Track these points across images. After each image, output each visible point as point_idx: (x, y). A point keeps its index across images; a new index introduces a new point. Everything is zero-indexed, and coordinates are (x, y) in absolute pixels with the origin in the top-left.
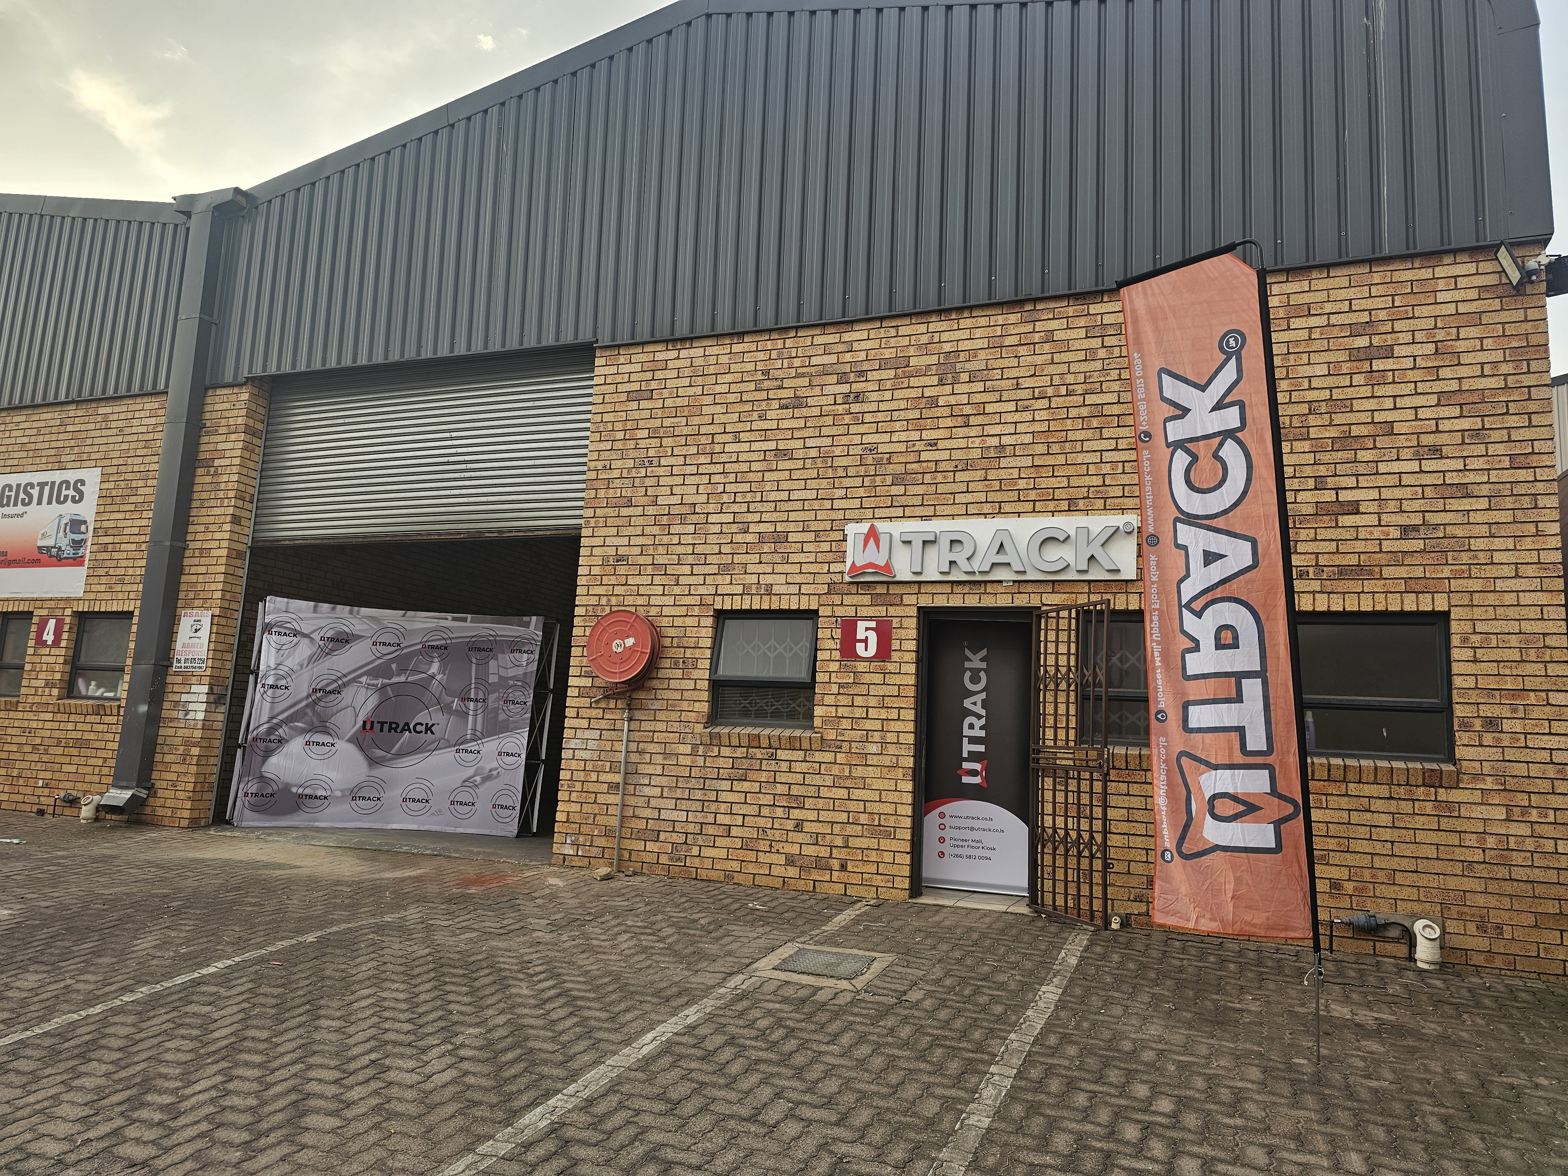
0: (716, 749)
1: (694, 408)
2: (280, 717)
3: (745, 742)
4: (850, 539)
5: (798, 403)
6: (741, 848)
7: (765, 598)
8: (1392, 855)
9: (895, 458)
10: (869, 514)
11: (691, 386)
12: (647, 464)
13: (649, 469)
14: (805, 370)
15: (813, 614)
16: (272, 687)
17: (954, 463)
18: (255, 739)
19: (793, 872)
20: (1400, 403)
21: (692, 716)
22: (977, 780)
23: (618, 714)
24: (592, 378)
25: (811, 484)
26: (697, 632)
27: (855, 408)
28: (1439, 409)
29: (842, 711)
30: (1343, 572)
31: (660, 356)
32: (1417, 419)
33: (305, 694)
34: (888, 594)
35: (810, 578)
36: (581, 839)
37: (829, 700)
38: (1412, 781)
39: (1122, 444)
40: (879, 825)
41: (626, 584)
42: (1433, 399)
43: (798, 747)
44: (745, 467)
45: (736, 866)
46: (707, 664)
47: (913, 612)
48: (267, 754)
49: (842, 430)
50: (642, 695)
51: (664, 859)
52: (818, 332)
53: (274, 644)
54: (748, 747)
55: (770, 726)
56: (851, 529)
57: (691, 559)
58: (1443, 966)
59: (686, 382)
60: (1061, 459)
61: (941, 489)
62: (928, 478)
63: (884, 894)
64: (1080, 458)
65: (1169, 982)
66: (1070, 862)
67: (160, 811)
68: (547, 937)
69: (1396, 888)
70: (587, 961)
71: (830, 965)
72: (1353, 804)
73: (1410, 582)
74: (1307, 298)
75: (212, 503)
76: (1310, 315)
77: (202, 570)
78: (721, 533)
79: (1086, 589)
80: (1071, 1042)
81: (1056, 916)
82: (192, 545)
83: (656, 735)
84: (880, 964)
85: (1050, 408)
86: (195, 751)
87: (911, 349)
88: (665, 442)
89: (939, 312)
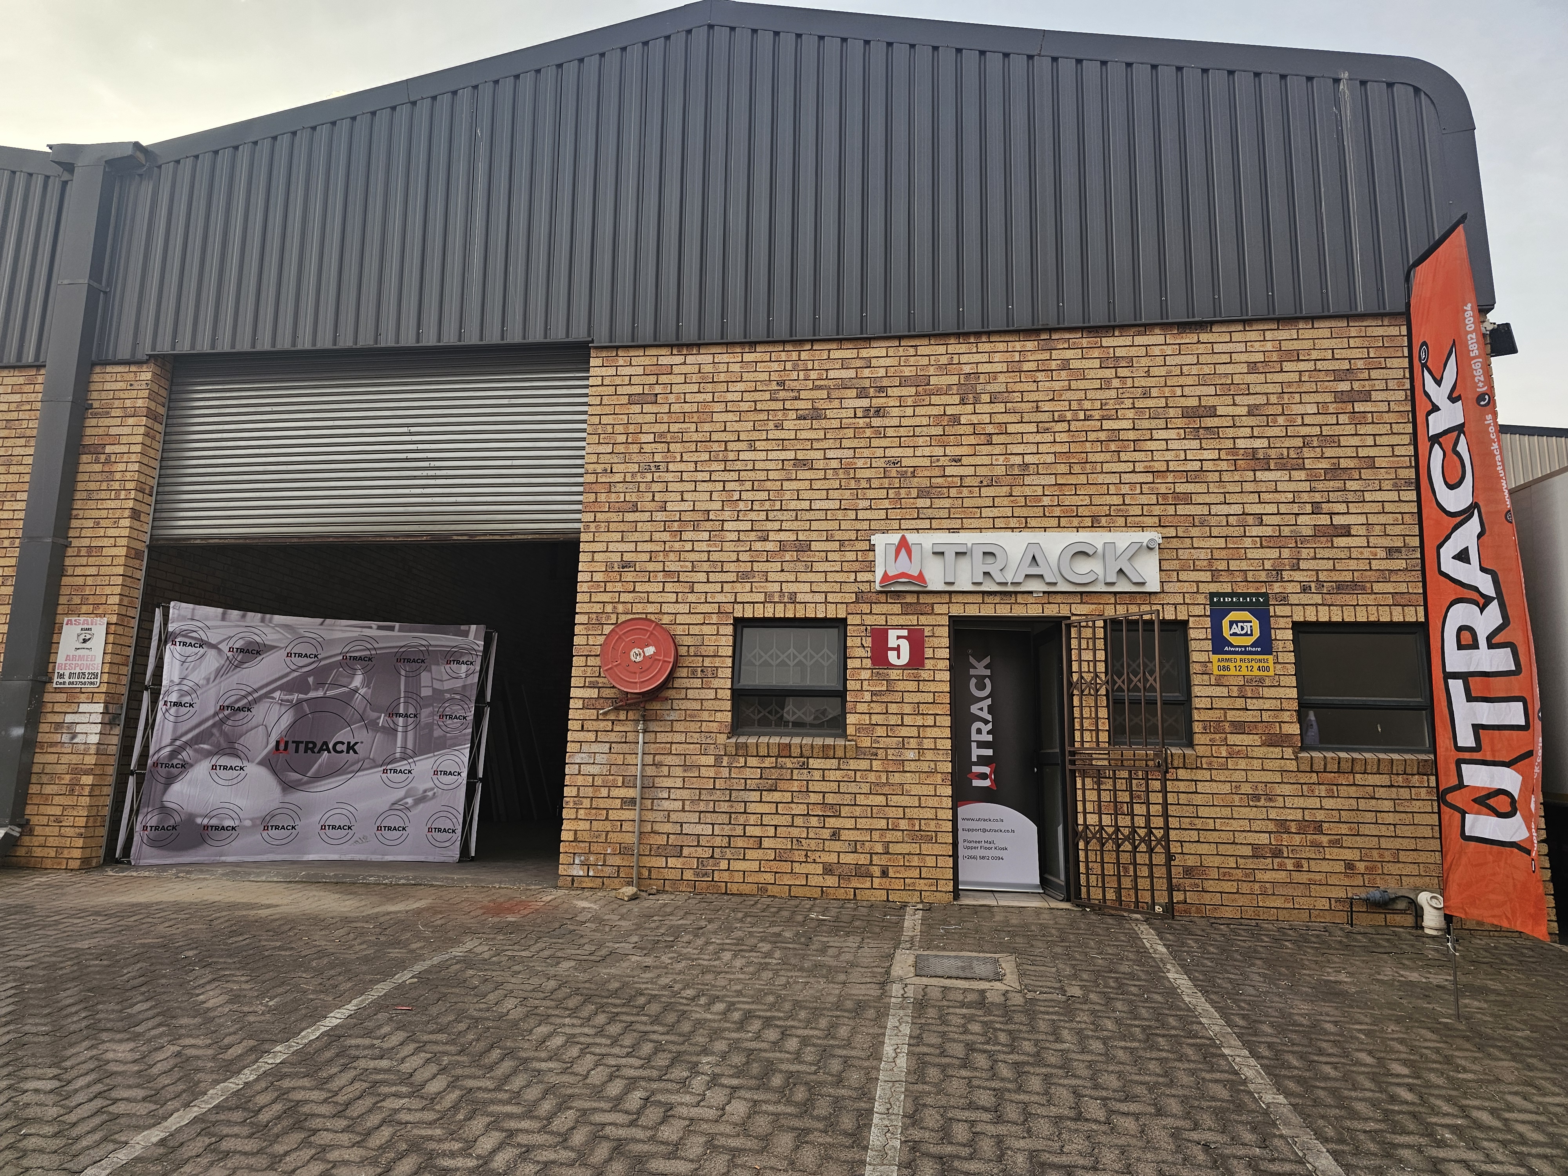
0: (742, 760)
1: (705, 414)
2: (184, 739)
3: (774, 751)
5: (816, 414)
6: (775, 860)
7: (789, 606)
8: (1396, 836)
9: (919, 472)
10: (896, 525)
11: (699, 392)
12: (653, 469)
13: (656, 475)
14: (822, 383)
15: (840, 624)
16: (175, 704)
17: (979, 480)
18: (155, 764)
19: (831, 881)
20: (1380, 440)
21: (714, 727)
22: (987, 783)
23: (630, 726)
24: (587, 378)
25: (833, 494)
26: (716, 640)
27: (876, 422)
29: (875, 719)
30: (1341, 587)
31: (664, 361)
32: (1393, 456)
33: (212, 712)
34: (918, 603)
35: (837, 587)
36: (592, 858)
37: (862, 708)
38: (1409, 771)
39: (1139, 467)
40: (920, 830)
41: (634, 591)
43: (832, 755)
44: (761, 476)
45: (770, 878)
46: (728, 672)
47: (945, 621)
48: (170, 781)
49: (864, 443)
50: (656, 705)
51: (688, 875)
52: (834, 346)
53: (178, 656)
54: (777, 757)
55: (798, 735)
56: (878, 540)
57: (706, 567)
59: (695, 387)
60: (1083, 479)
62: (953, 492)
63: (928, 897)
64: (1101, 479)
65: (1258, 962)
66: (1109, 857)
67: (38, 852)
68: (649, 961)
69: (1401, 865)
70: (721, 982)
71: (963, 968)
72: (1360, 792)
73: (1397, 597)
74: (1296, 345)
75: (103, 495)
76: (1298, 360)
77: (93, 571)
78: (739, 540)
79: (1113, 601)
80: (1255, 1021)
81: (1100, 908)
82: (75, 543)
83: (674, 746)
84: (1008, 964)
85: (1069, 431)
86: (88, 780)
87: (932, 368)
88: (674, 447)
89: (957, 335)
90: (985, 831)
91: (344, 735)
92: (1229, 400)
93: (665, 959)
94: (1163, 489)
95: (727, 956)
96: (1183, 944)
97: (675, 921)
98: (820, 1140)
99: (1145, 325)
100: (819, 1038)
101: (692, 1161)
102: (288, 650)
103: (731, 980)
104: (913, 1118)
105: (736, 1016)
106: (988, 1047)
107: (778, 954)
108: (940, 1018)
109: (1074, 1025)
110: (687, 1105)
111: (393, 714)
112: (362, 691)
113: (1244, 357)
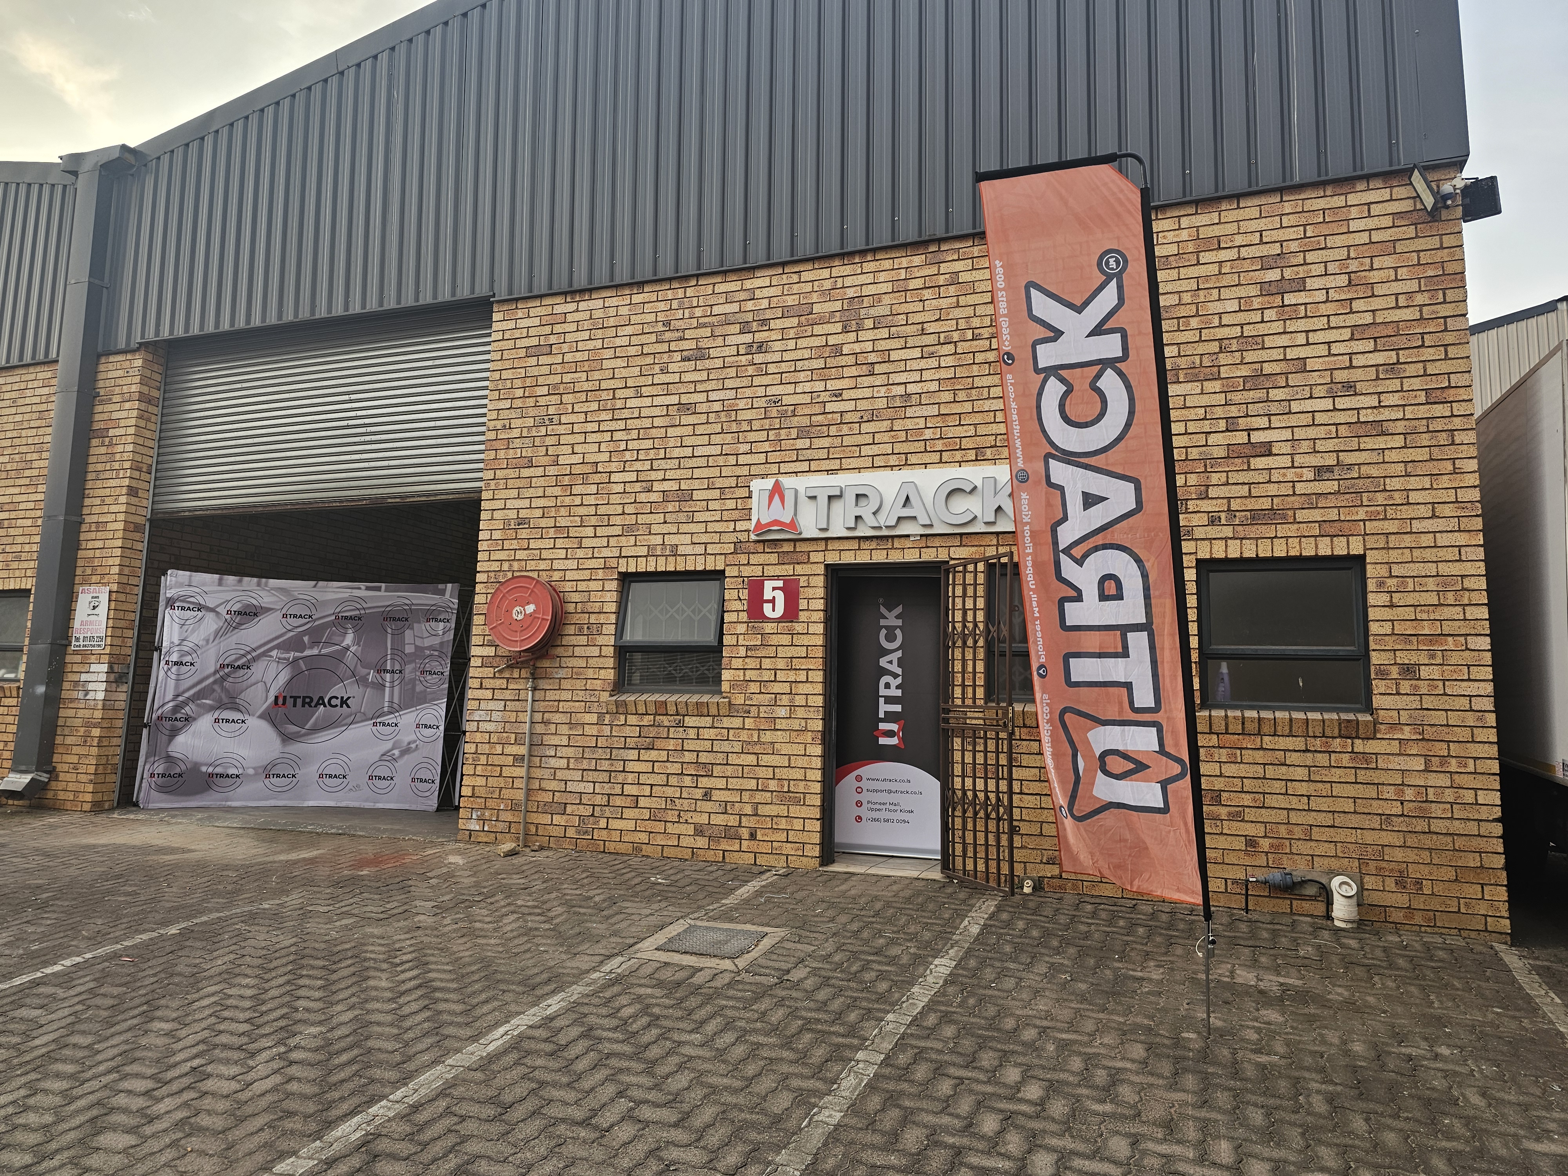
0: (622, 717)
1: (595, 362)
2: (187, 695)
3: (652, 709)
4: (755, 496)
5: (700, 354)
6: (650, 819)
7: (670, 559)
8: (1309, 810)
9: (800, 411)
10: (774, 469)
11: (590, 339)
12: (547, 423)
13: (550, 428)
14: (706, 320)
15: (719, 575)
16: (176, 663)
17: (859, 414)
18: (160, 718)
19: (702, 842)
20: (1313, 338)
21: (598, 684)
22: (894, 741)
23: (522, 685)
24: (489, 335)
25: (716, 439)
26: (601, 596)
27: (759, 358)
28: (1353, 343)
29: (750, 675)
30: (1256, 517)
31: (558, 309)
32: (1330, 355)
33: (212, 670)
34: (795, 552)
35: (716, 538)
36: (487, 814)
37: (736, 663)
38: (1328, 732)
40: (789, 791)
41: (528, 549)
42: (1346, 334)
43: (706, 713)
44: (647, 423)
45: (644, 838)
46: (612, 629)
47: (821, 569)
48: (174, 733)
49: (746, 382)
50: (546, 663)
51: (571, 833)
52: (719, 279)
53: (177, 620)
54: (655, 715)
55: (678, 692)
56: (757, 485)
57: (594, 521)
58: (1360, 925)
59: (586, 335)
60: (968, 407)
61: (847, 441)
62: (833, 430)
63: (794, 862)
64: (987, 405)
65: (1072, 951)
66: (980, 825)
67: (61, 795)
69: (1314, 844)
71: (717, 943)
72: (1269, 757)
73: (1324, 525)
74: (1217, 231)
75: (107, 475)
76: (1220, 248)
77: (99, 544)
78: (624, 492)
79: (995, 542)
81: (965, 881)
82: (88, 519)
83: (561, 704)
84: (770, 941)
85: (955, 353)
86: (96, 732)
87: (815, 295)
88: (566, 398)
89: (842, 256)
90: (890, 792)
91: (338, 690)
95: (510, 919)
96: (1009, 925)
102: (284, 611)
103: (475, 946)
111: (381, 670)
112: (353, 649)
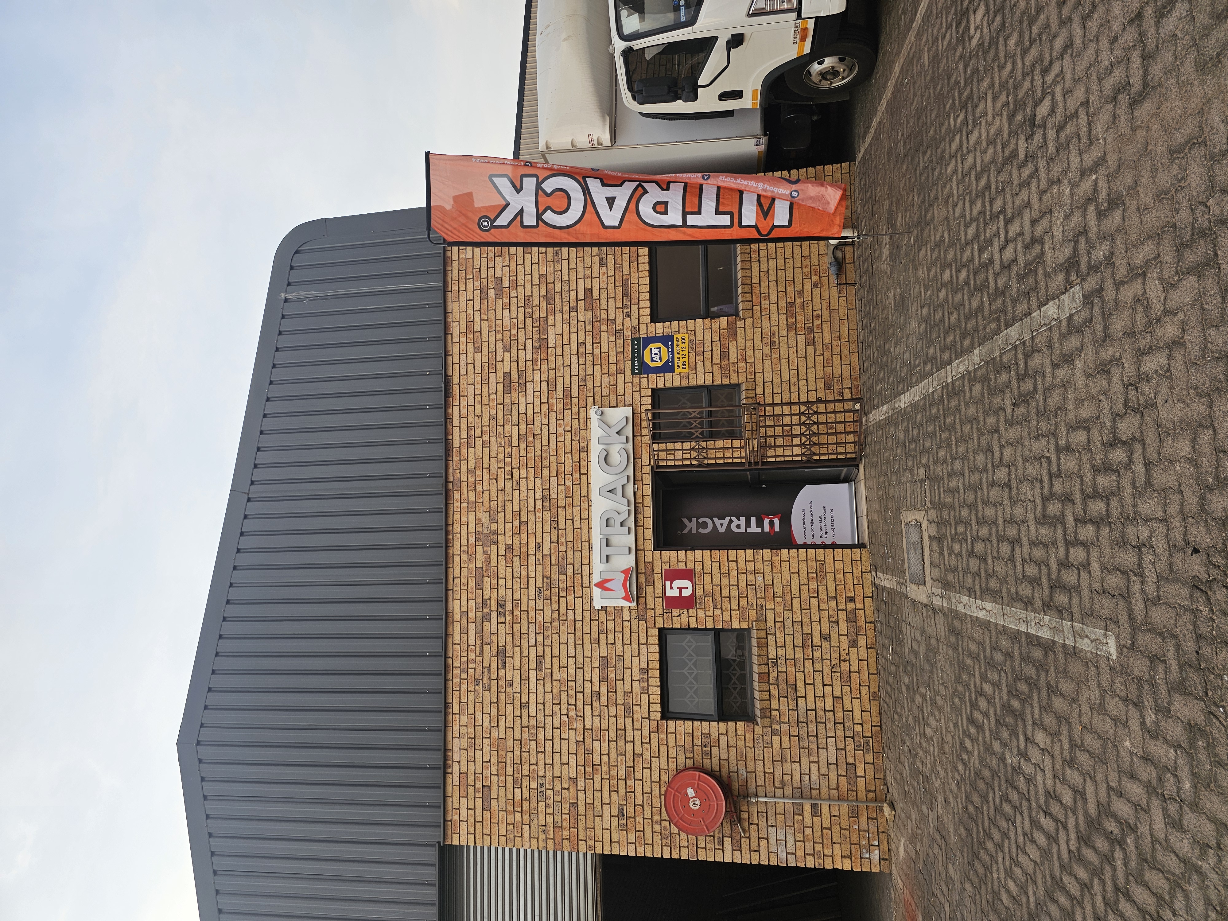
0: (774, 713)
1: (500, 745)
3: (765, 686)
4: (606, 603)
5: (502, 654)
6: (850, 686)
7: (651, 674)
9: (547, 574)
10: (586, 590)
11: (482, 749)
12: (543, 789)
13: (548, 786)
14: (478, 649)
15: (663, 633)
17: (553, 530)
19: (862, 641)
20: (528, 271)
21: (749, 736)
22: (776, 521)
23: (753, 808)
24: (469, 849)
25: (563, 639)
26: (680, 735)
27: (509, 607)
29: (734, 606)
30: (626, 293)
32: (538, 263)
34: (645, 573)
35: (635, 636)
36: (864, 842)
37: (727, 617)
38: (748, 251)
39: (545, 421)
40: (816, 573)
41: (643, 806)
43: (765, 640)
44: (548, 697)
45: (865, 690)
46: (705, 724)
47: (657, 554)
49: (524, 616)
50: (735, 785)
51: (869, 758)
52: (450, 640)
54: (770, 684)
55: (751, 667)
56: (598, 604)
57: (621, 743)
58: (854, 227)
59: (478, 753)
60: (553, 459)
62: (562, 548)
63: (866, 567)
64: (553, 447)
65: (887, 346)
66: (823, 439)
68: (940, 798)
69: (812, 255)
70: (949, 739)
71: (916, 549)
72: (764, 280)
73: (632, 259)
74: (463, 323)
76: (473, 321)
78: (600, 716)
79: (639, 438)
80: (927, 357)
81: (861, 445)
83: (767, 770)
84: (909, 517)
85: (519, 468)
87: (470, 566)
88: (525, 772)
89: (447, 547)
90: (812, 523)
92: (499, 365)
93: (937, 783)
94: (560, 406)
95: (929, 731)
96: (880, 393)
97: (906, 772)
98: (1053, 676)
99: (446, 418)
100: (980, 666)
101: (1085, 780)
103: (947, 731)
104: (1028, 604)
105: (973, 730)
106: (969, 541)
107: (922, 690)
108: (953, 572)
109: (945, 477)
110: (1045, 779)
113: (470, 355)
